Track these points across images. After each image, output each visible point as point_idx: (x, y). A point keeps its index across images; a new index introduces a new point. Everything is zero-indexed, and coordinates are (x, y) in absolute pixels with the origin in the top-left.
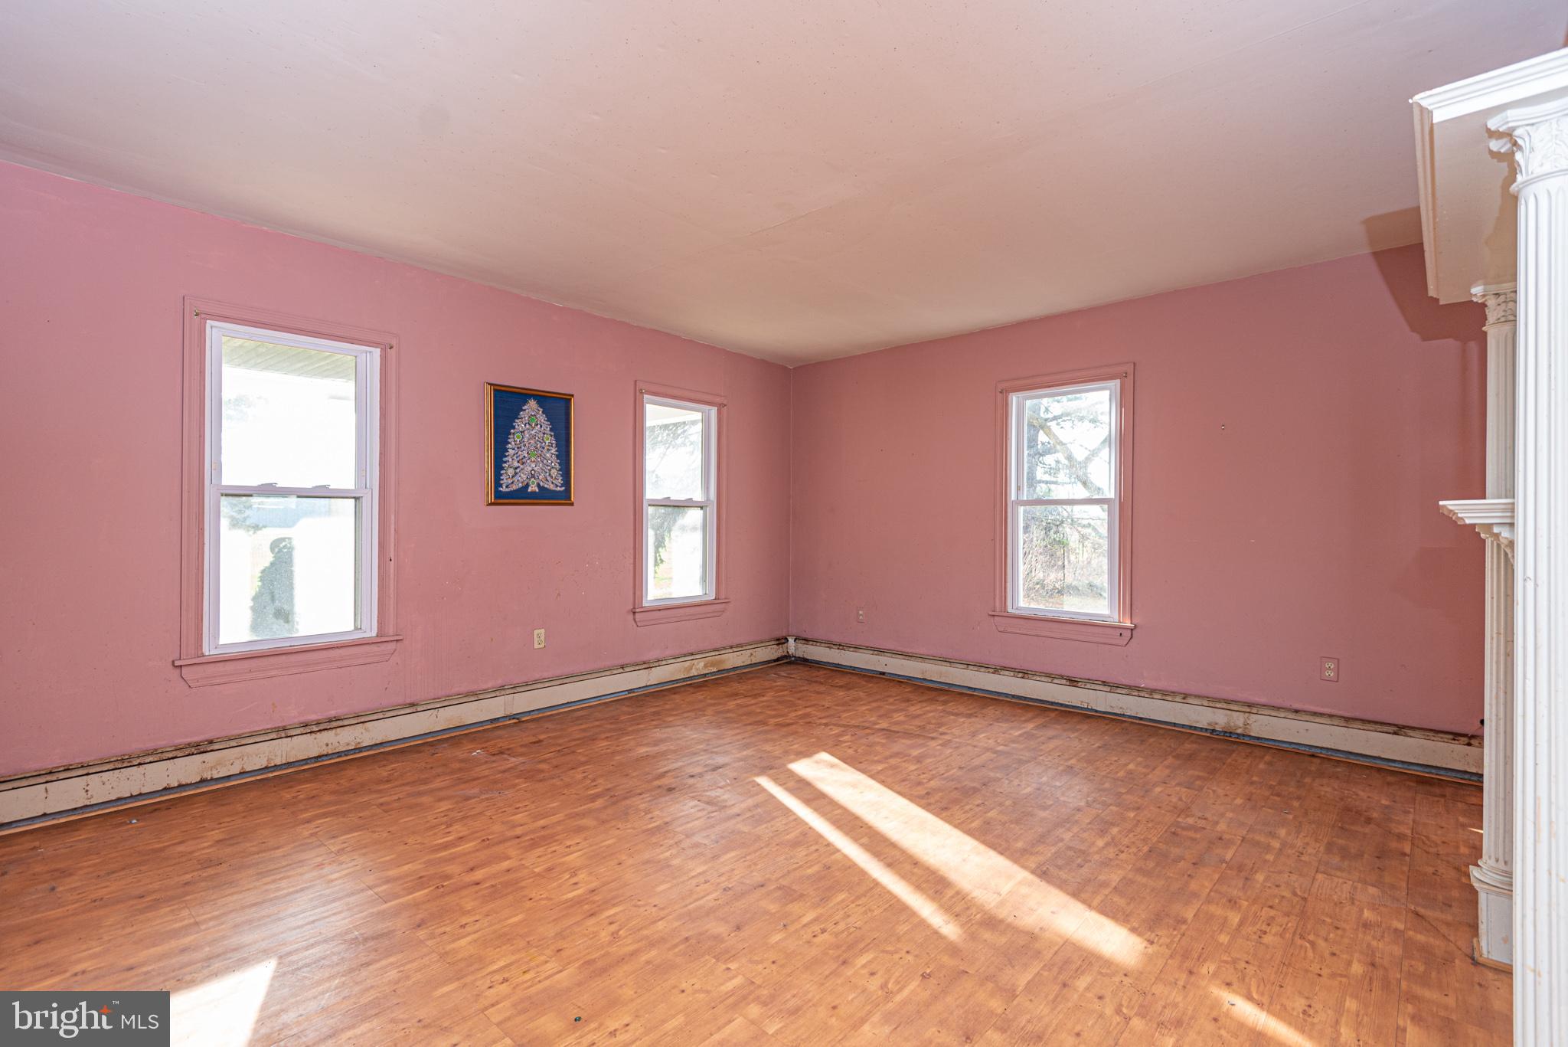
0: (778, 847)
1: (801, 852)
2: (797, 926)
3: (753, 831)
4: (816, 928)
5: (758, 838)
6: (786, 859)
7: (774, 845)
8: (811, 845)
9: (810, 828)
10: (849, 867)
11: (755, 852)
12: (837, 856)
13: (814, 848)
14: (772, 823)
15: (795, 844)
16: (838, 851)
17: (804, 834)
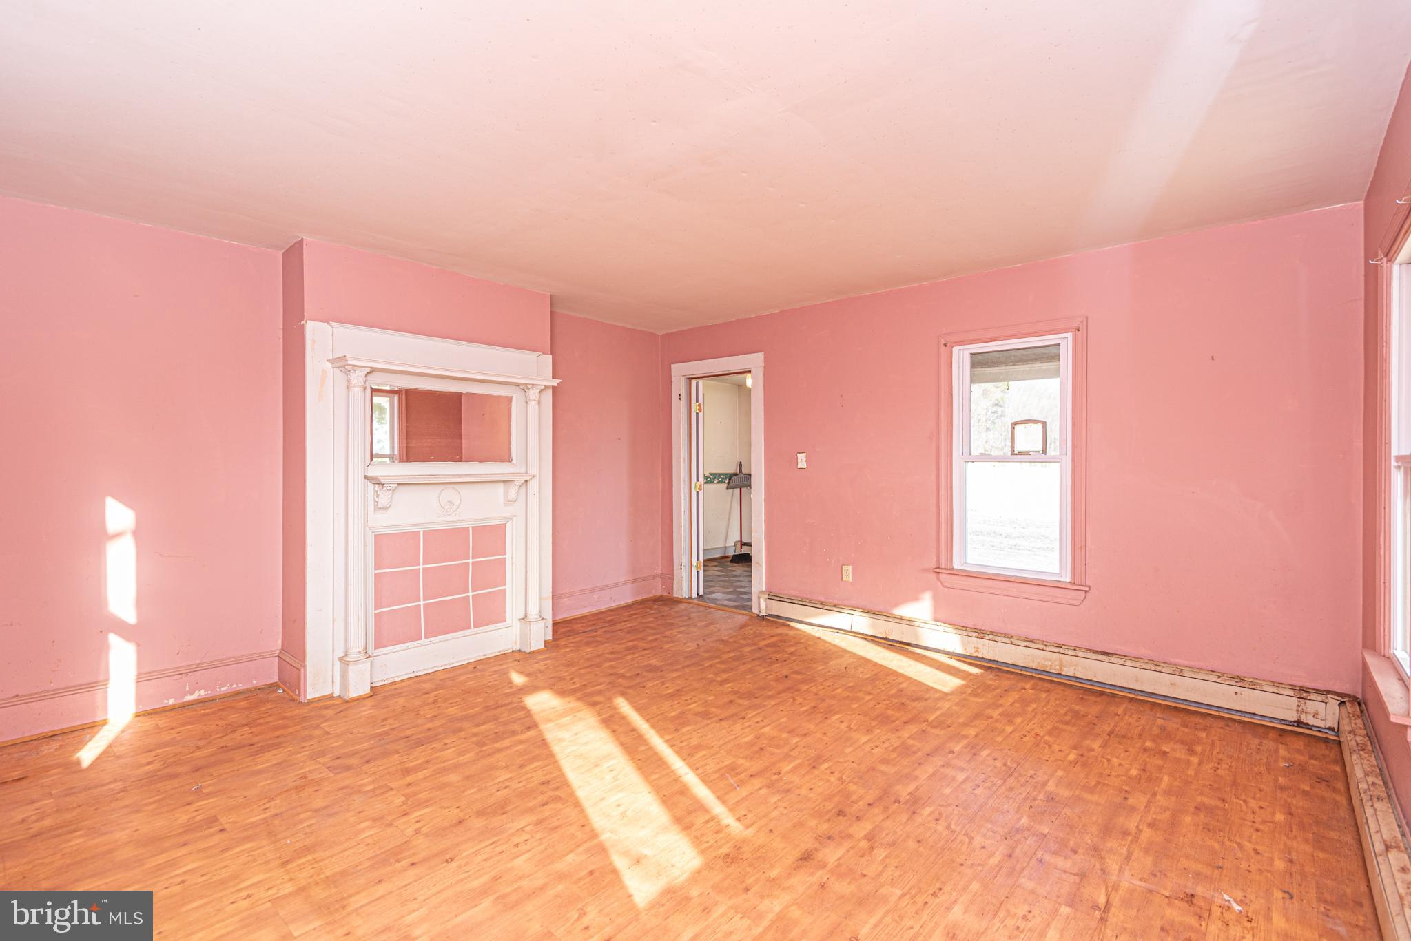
0: (712, 745)
1: (694, 742)
2: (700, 702)
3: (734, 760)
4: (690, 701)
5: (729, 752)
6: (706, 736)
7: (715, 746)
8: (686, 746)
9: (684, 760)
10: (661, 730)
11: (729, 741)
12: (667, 737)
13: (684, 744)
14: (718, 767)
15: (698, 748)
16: (667, 741)
17: (691, 755)
